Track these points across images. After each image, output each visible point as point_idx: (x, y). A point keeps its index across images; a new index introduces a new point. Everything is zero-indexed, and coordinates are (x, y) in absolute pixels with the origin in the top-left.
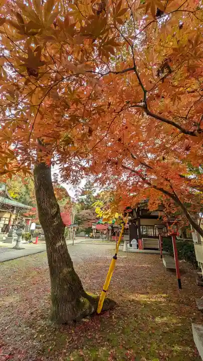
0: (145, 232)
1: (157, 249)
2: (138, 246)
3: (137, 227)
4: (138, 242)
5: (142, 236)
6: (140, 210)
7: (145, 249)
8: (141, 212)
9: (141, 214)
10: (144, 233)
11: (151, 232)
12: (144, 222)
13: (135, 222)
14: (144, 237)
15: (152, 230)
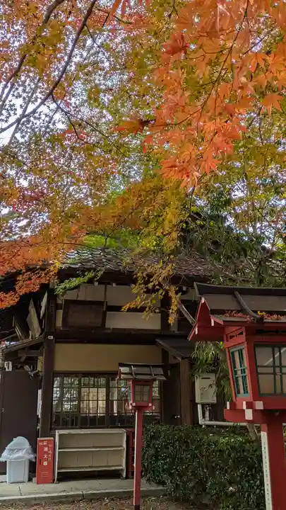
0: (70, 400)
1: (114, 475)
2: (33, 467)
3: (37, 382)
4: (34, 450)
5: (55, 420)
6: (58, 307)
7: (64, 477)
8: (60, 313)
9: (59, 323)
10: (67, 406)
11: (95, 401)
12: (69, 356)
13: (32, 361)
14: (65, 425)
15: (103, 392)
